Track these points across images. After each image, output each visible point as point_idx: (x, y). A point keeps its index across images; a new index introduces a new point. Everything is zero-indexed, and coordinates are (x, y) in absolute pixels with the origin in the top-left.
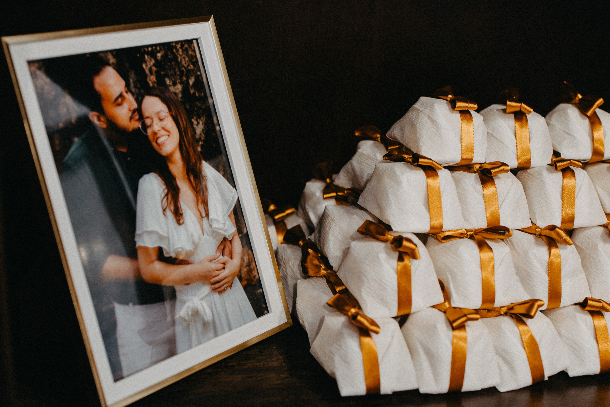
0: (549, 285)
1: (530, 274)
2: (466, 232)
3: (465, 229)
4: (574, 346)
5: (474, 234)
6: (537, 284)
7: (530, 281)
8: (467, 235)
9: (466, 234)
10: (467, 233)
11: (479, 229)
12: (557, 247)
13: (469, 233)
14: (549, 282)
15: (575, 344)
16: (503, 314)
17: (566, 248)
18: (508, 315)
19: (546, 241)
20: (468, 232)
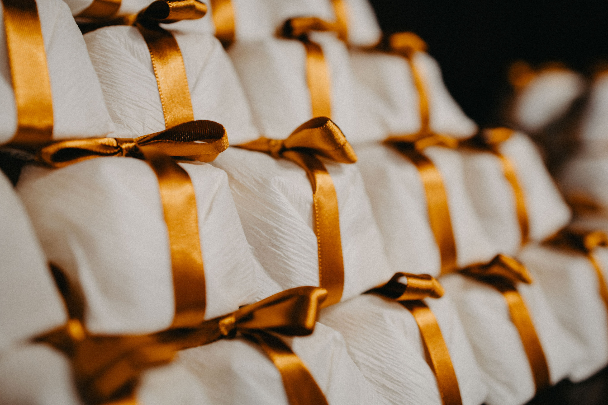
0: (319, 255)
1: (276, 231)
2: (117, 143)
3: (116, 139)
4: (389, 384)
5: (137, 146)
6: (294, 254)
7: (277, 248)
8: (119, 149)
9: (118, 147)
10: (119, 144)
11: (148, 136)
12: (324, 170)
13: (124, 146)
14: (319, 247)
15: (391, 379)
16: (226, 333)
17: (341, 172)
18: (239, 333)
19: (299, 161)
20: (122, 144)
